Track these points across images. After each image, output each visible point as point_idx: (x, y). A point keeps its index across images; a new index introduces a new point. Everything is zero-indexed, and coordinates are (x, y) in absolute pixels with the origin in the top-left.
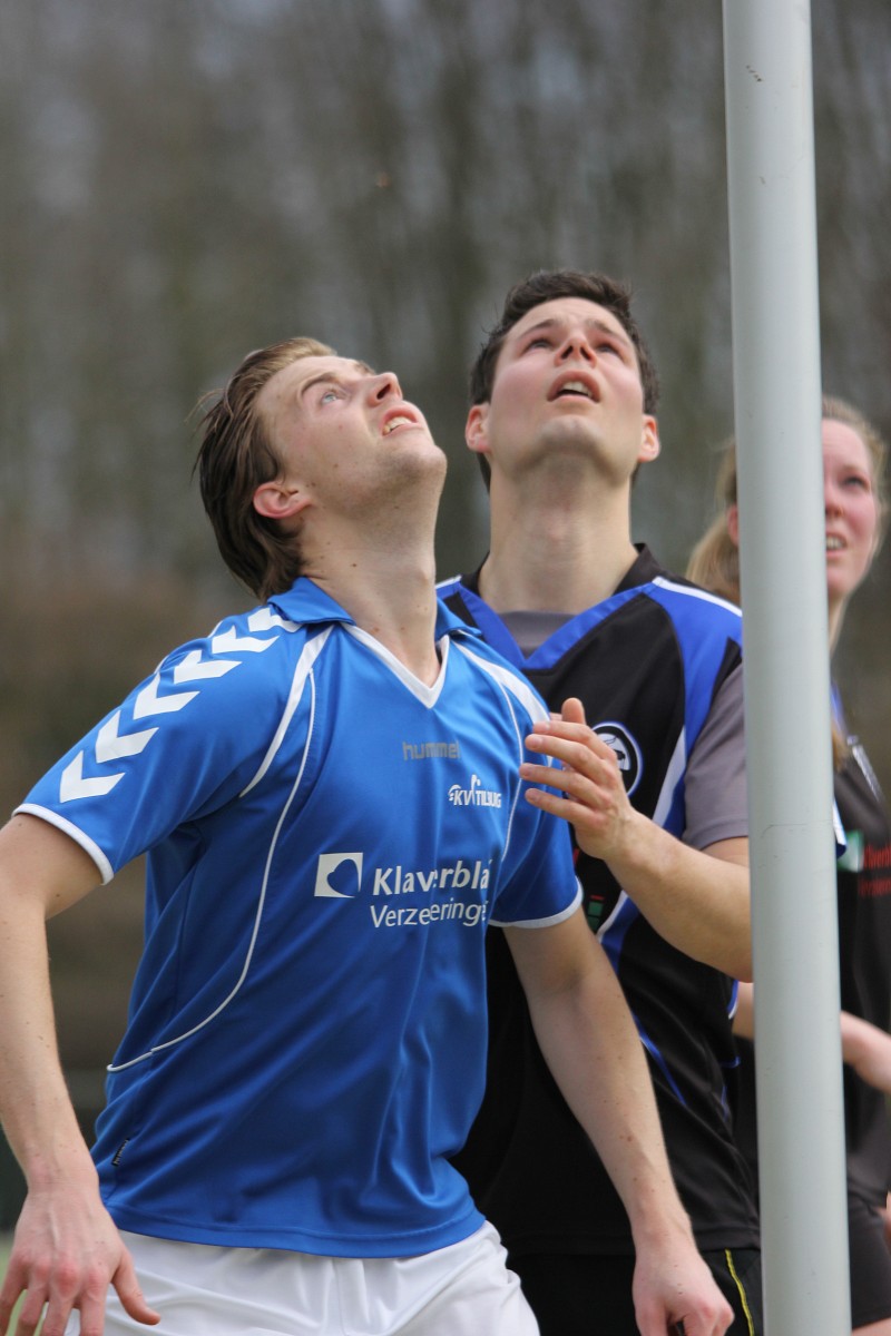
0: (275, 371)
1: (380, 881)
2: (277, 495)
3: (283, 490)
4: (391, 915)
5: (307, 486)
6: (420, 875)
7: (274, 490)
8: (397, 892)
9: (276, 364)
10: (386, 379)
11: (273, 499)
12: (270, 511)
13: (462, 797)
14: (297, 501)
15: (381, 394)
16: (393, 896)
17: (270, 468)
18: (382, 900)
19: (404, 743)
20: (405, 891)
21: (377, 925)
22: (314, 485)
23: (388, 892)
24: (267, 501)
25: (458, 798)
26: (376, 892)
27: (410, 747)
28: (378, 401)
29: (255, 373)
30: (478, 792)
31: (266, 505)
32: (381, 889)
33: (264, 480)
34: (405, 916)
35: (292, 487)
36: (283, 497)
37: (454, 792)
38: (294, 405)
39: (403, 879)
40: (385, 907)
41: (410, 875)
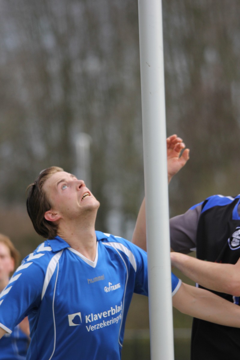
0: (47, 178)
1: (87, 319)
2: (51, 214)
3: (53, 213)
4: (93, 327)
5: (60, 213)
6: (99, 314)
7: (50, 213)
8: (93, 321)
9: (48, 176)
10: (81, 183)
11: (50, 216)
12: (50, 219)
13: (108, 290)
14: (57, 217)
15: (80, 187)
16: (92, 322)
17: (48, 207)
18: (89, 324)
19: (88, 279)
20: (95, 320)
21: (89, 331)
22: (62, 213)
23: (90, 321)
24: (48, 216)
25: (107, 290)
26: (87, 322)
27: (90, 280)
28: (79, 189)
29: (42, 179)
30: (111, 287)
31: (48, 217)
32: (88, 321)
33: (47, 210)
34: (96, 327)
35: (55, 212)
36: (53, 215)
37: (105, 289)
38: (55, 189)
39: (94, 317)
40: (90, 326)
41: (96, 315)
